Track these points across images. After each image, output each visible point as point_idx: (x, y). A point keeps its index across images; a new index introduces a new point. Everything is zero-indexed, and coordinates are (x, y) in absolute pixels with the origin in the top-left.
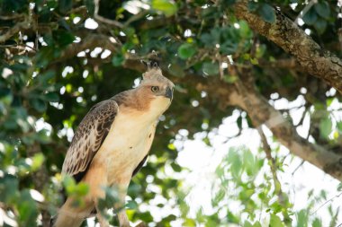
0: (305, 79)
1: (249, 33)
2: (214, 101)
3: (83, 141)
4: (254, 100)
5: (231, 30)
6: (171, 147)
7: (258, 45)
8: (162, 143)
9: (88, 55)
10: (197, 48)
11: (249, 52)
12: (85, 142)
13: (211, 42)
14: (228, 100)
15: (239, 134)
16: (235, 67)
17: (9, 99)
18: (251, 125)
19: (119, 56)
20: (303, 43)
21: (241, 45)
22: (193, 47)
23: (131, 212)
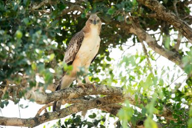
0: (160, 22)
1: (136, 4)
2: (124, 31)
3: (71, 49)
4: (140, 31)
5: (129, 2)
6: (106, 51)
7: (141, 8)
8: (103, 49)
9: (72, 13)
10: (115, 10)
11: (137, 11)
12: (72, 49)
13: (121, 7)
14: (129, 31)
15: (134, 45)
16: (132, 18)
17: (40, 32)
18: (139, 41)
19: (84, 14)
20: (159, 7)
21: (133, 8)
22: (114, 10)
23: (91, 77)
